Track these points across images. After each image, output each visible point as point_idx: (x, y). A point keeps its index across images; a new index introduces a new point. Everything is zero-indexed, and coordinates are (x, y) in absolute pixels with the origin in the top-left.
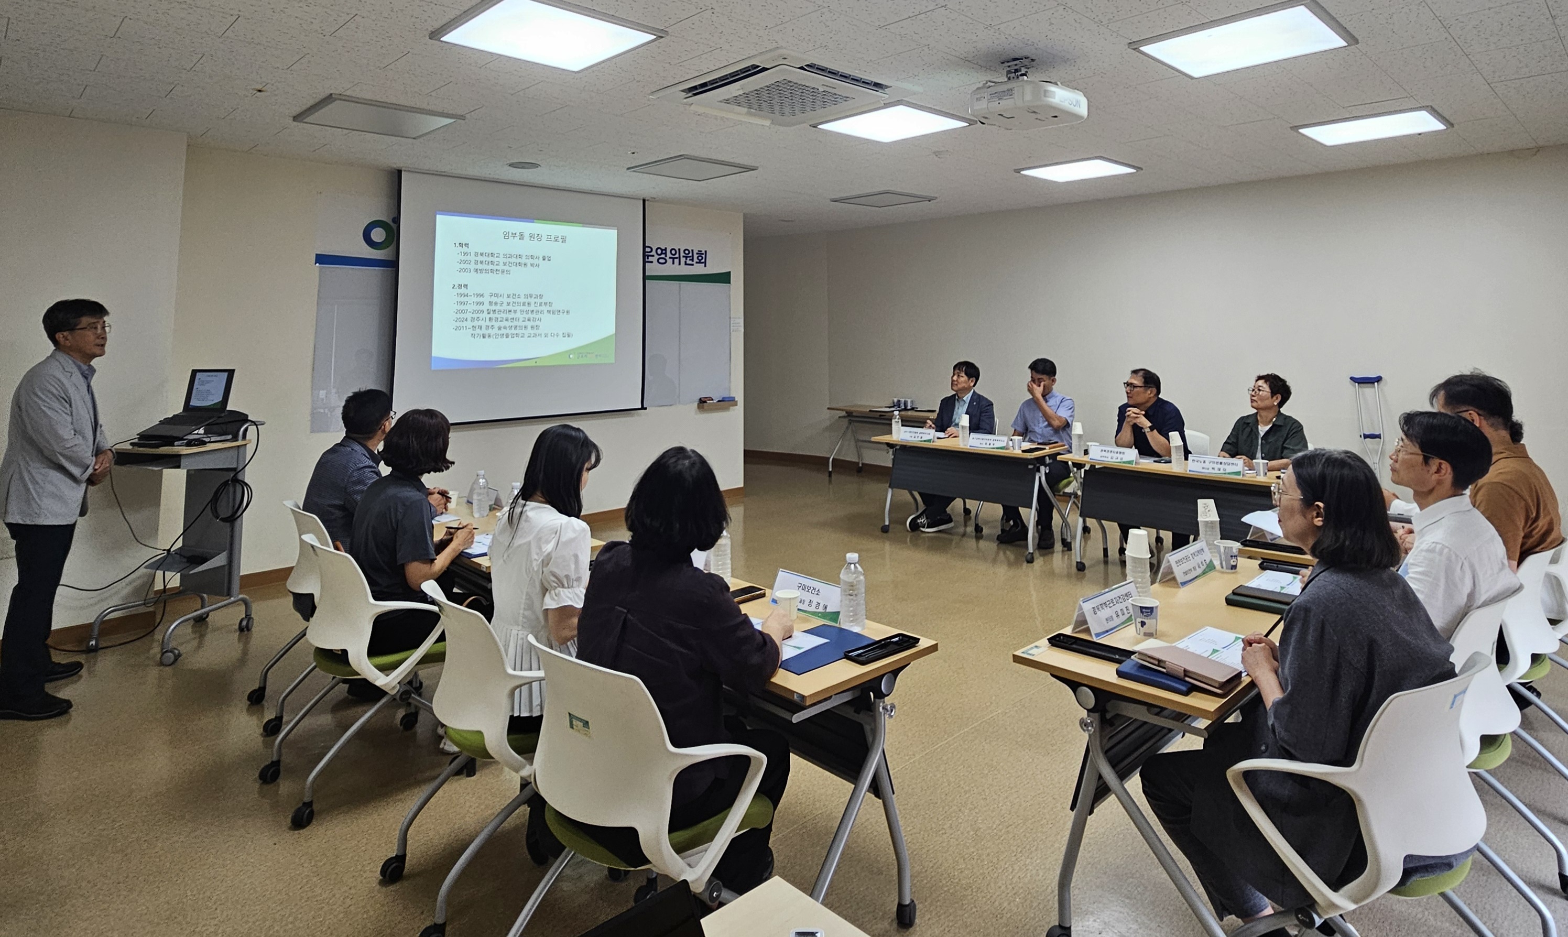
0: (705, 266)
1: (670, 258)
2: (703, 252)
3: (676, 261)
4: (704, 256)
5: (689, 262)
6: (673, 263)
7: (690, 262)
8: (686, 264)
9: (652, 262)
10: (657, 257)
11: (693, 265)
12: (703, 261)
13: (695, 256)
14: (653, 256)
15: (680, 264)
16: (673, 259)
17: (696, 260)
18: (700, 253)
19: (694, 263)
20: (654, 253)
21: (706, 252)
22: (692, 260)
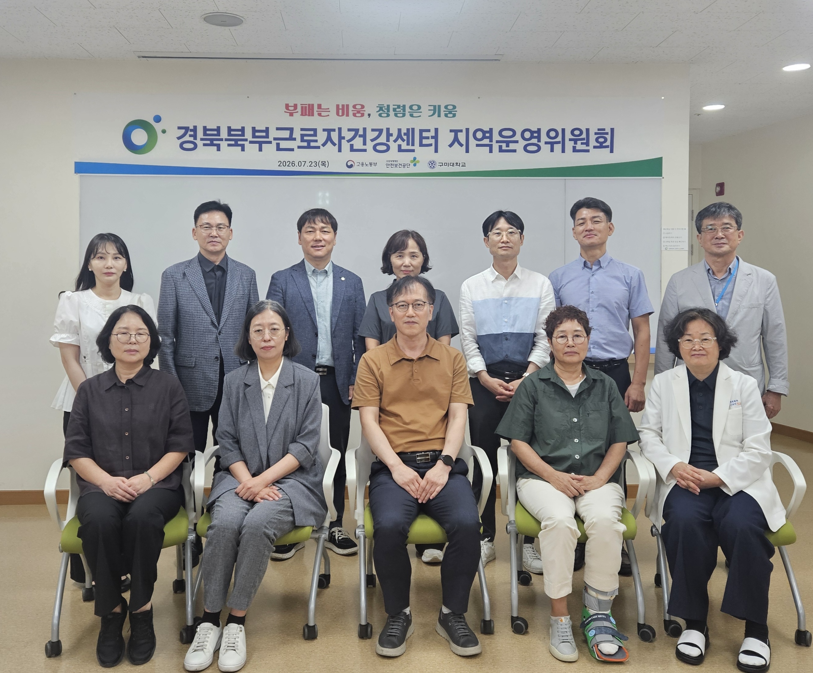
0: (612, 151)
1: (546, 143)
2: (608, 130)
3: (558, 147)
4: (608, 137)
5: (579, 146)
6: (552, 150)
7: (584, 147)
8: (575, 150)
9: (514, 151)
10: (523, 143)
11: (588, 151)
12: (608, 143)
13: (593, 137)
14: (517, 142)
15: (563, 151)
16: (552, 144)
17: (593, 142)
18: (601, 133)
19: (591, 148)
20: (518, 137)
21: (612, 130)
22: (587, 144)
